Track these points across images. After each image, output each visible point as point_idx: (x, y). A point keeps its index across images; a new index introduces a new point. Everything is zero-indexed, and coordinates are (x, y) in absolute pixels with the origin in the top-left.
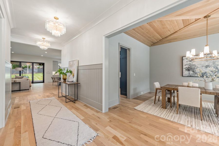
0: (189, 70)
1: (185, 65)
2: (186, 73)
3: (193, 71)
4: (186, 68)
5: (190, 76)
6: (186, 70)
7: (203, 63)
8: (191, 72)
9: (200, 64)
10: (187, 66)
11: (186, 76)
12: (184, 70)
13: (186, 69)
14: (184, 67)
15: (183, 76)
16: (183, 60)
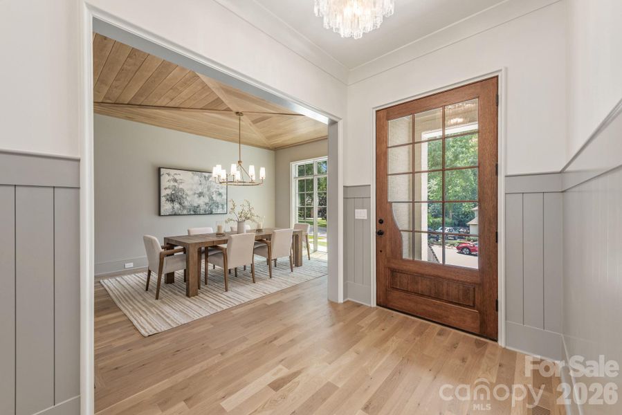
0: (172, 201)
1: (166, 189)
2: (167, 207)
3: (180, 204)
4: (168, 195)
5: (175, 215)
6: (167, 200)
7: (195, 187)
8: (177, 206)
9: (191, 190)
10: (169, 192)
11: (168, 214)
12: (163, 199)
13: (168, 197)
14: (164, 193)
15: (159, 215)
16: (159, 175)
